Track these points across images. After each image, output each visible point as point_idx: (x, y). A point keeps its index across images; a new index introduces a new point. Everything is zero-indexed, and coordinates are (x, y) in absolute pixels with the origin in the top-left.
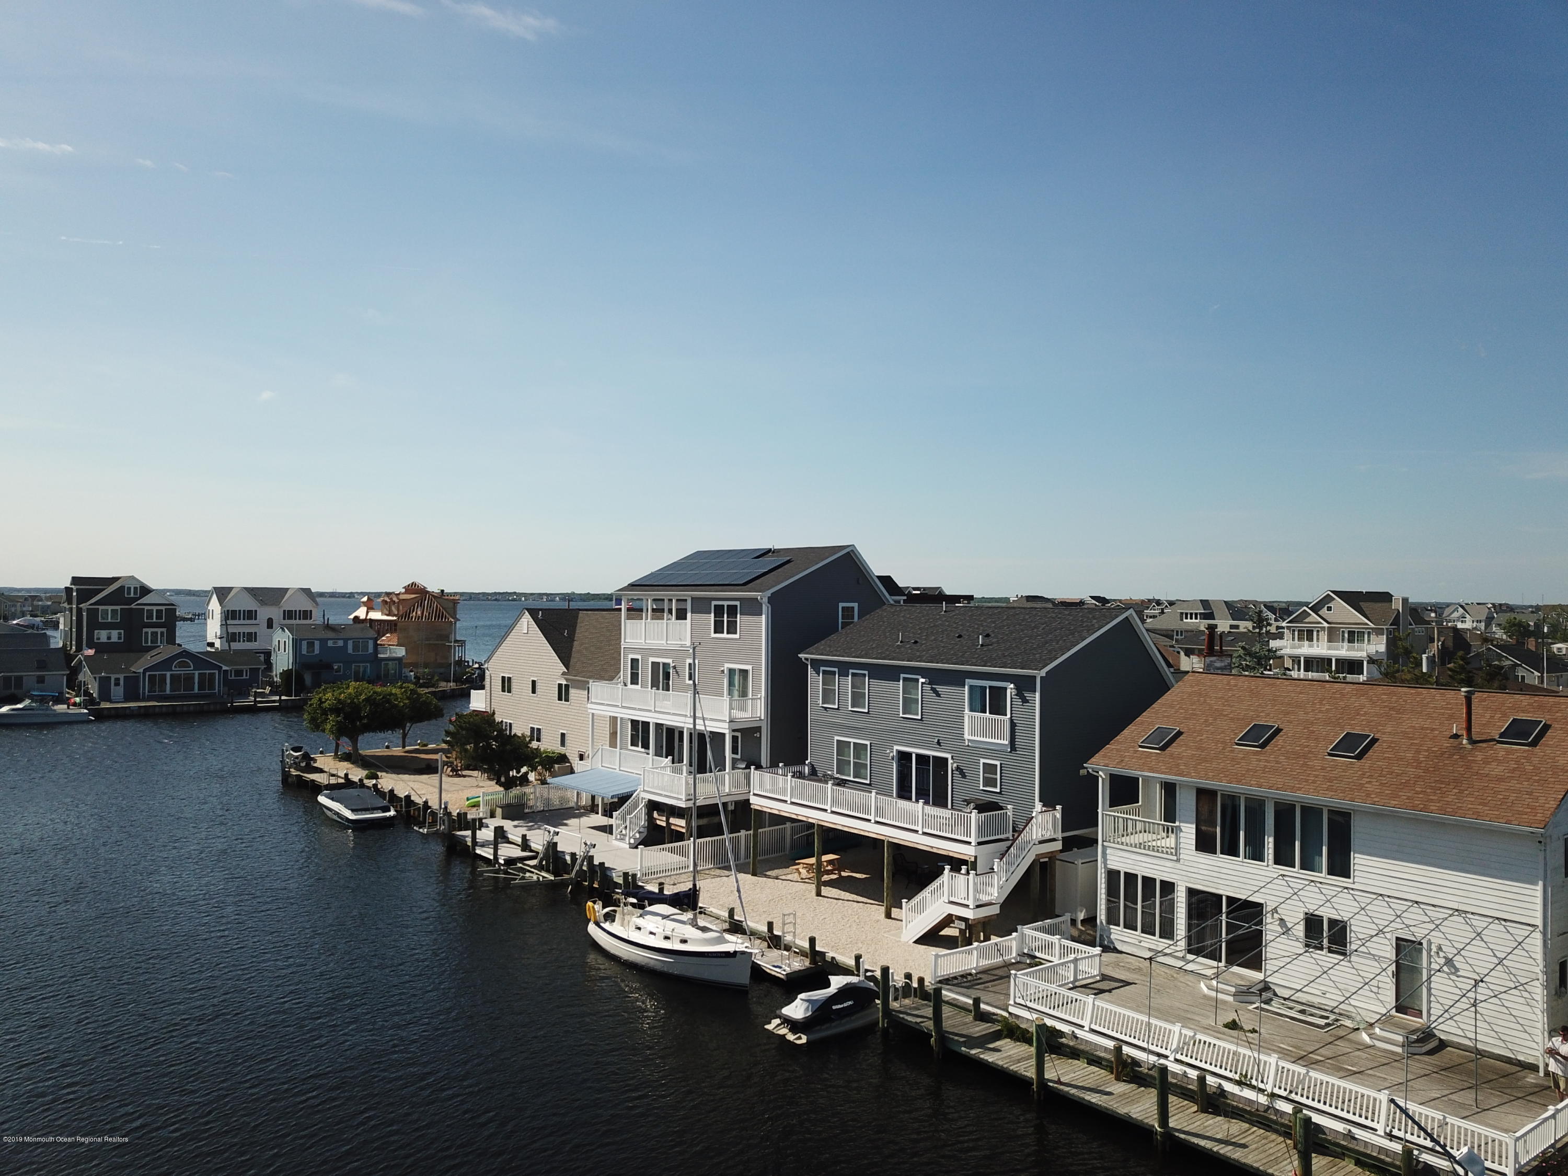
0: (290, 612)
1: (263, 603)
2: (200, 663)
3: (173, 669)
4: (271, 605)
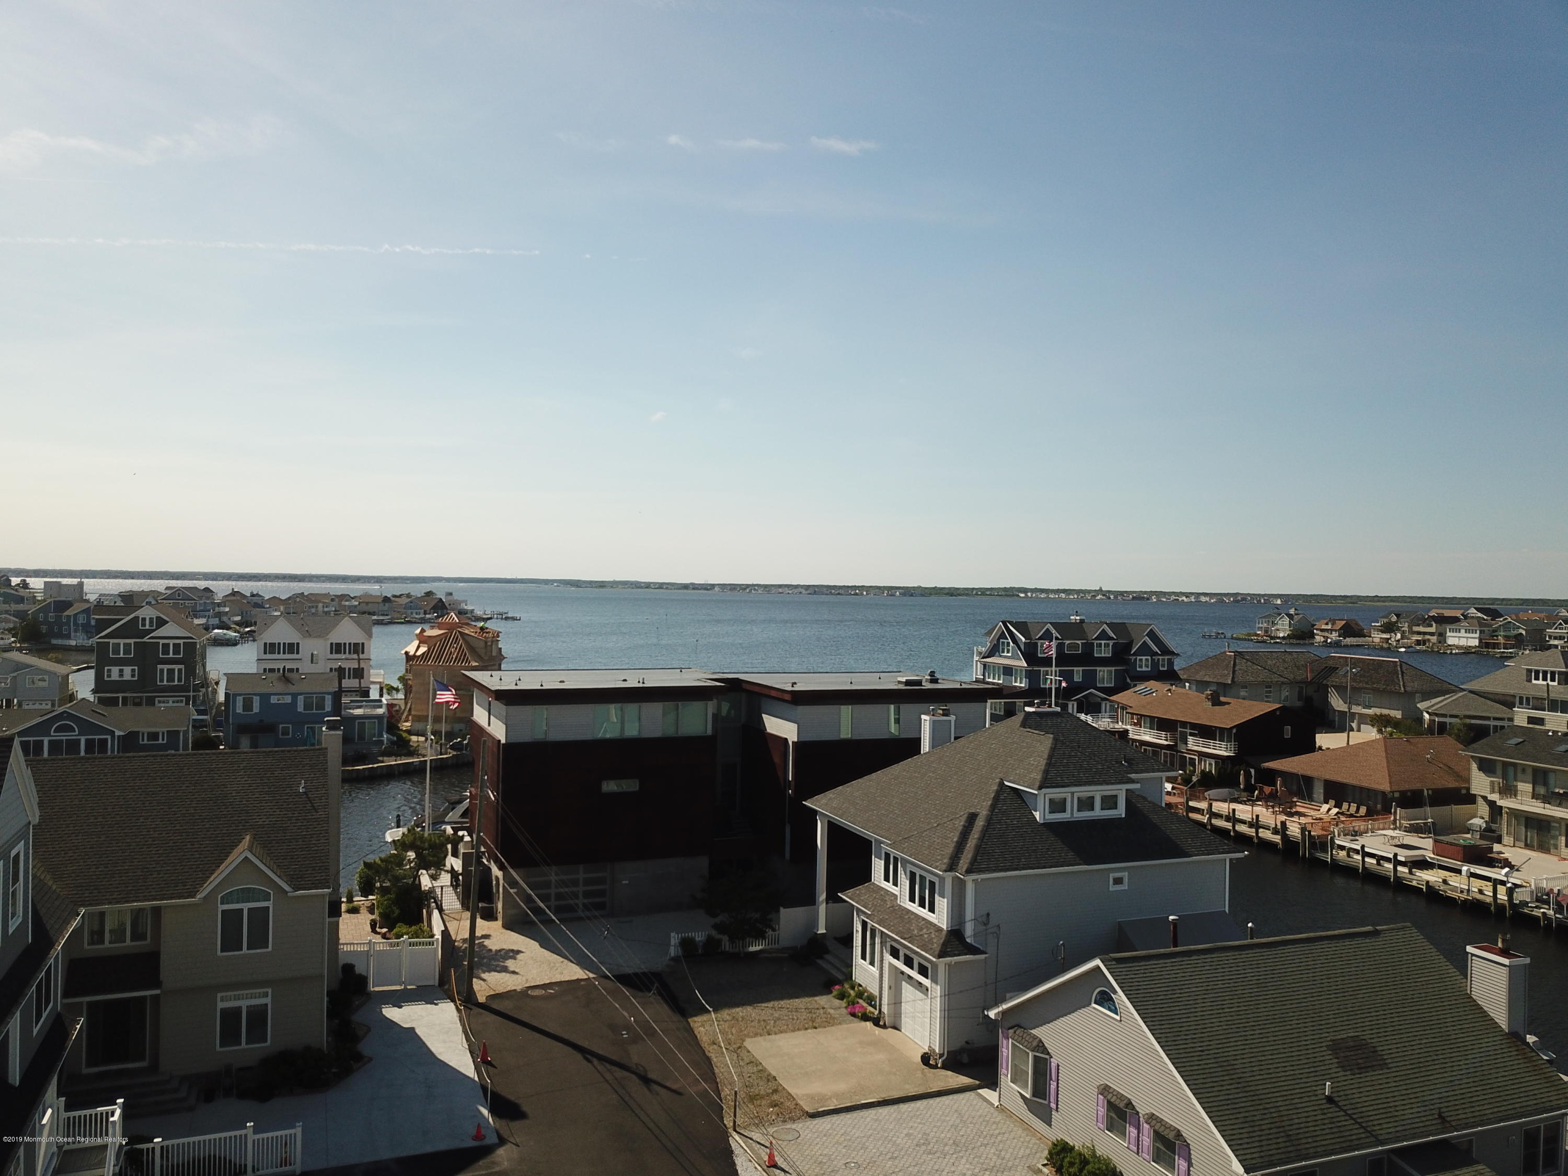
0: (338, 645)
1: (308, 634)
2: (87, 727)
3: (52, 734)
4: (316, 637)
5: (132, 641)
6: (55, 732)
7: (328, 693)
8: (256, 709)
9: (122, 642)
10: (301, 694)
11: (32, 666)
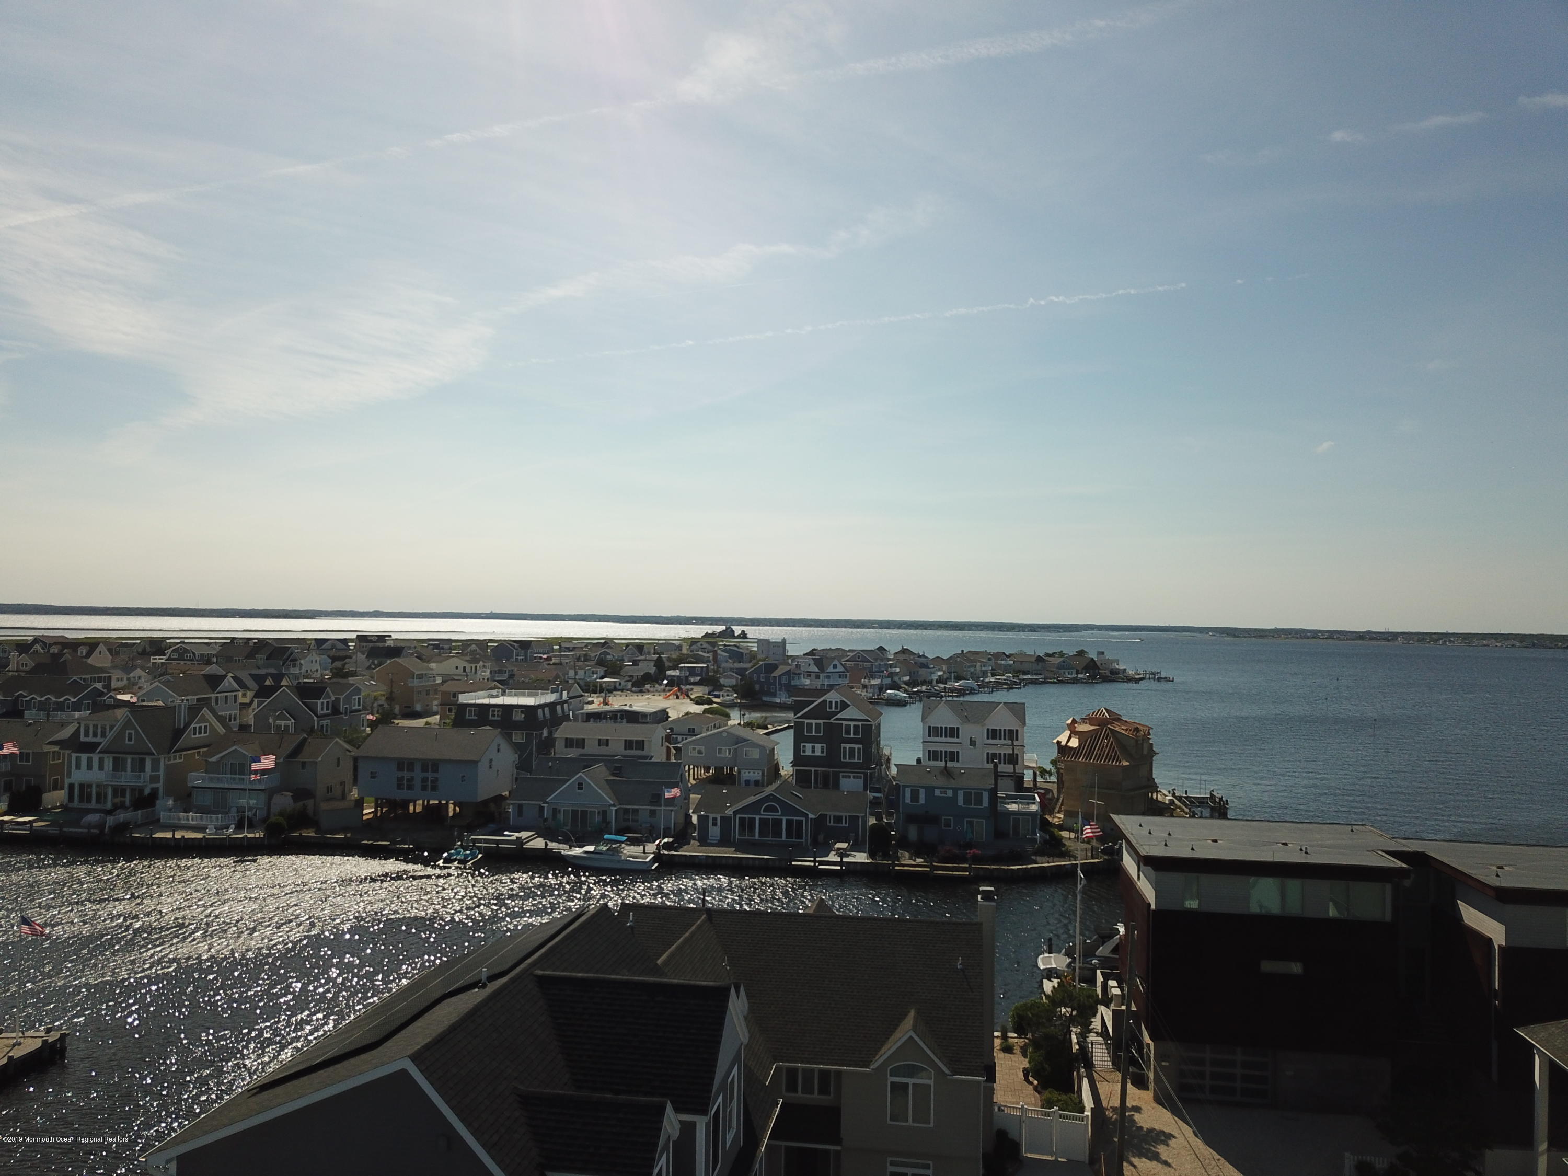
0: (994, 731)
1: (967, 719)
2: (788, 809)
3: (762, 813)
4: (974, 723)
5: (821, 721)
6: (764, 811)
7: (985, 790)
8: (922, 801)
9: (814, 722)
10: (961, 789)
11: (748, 740)
